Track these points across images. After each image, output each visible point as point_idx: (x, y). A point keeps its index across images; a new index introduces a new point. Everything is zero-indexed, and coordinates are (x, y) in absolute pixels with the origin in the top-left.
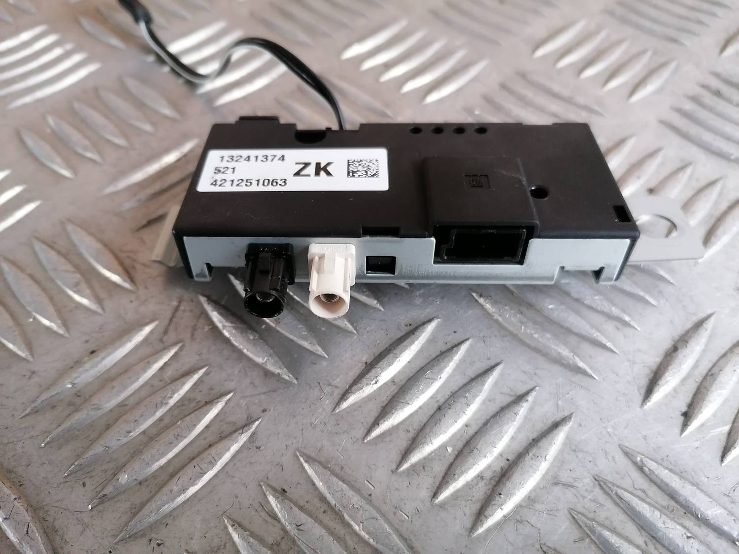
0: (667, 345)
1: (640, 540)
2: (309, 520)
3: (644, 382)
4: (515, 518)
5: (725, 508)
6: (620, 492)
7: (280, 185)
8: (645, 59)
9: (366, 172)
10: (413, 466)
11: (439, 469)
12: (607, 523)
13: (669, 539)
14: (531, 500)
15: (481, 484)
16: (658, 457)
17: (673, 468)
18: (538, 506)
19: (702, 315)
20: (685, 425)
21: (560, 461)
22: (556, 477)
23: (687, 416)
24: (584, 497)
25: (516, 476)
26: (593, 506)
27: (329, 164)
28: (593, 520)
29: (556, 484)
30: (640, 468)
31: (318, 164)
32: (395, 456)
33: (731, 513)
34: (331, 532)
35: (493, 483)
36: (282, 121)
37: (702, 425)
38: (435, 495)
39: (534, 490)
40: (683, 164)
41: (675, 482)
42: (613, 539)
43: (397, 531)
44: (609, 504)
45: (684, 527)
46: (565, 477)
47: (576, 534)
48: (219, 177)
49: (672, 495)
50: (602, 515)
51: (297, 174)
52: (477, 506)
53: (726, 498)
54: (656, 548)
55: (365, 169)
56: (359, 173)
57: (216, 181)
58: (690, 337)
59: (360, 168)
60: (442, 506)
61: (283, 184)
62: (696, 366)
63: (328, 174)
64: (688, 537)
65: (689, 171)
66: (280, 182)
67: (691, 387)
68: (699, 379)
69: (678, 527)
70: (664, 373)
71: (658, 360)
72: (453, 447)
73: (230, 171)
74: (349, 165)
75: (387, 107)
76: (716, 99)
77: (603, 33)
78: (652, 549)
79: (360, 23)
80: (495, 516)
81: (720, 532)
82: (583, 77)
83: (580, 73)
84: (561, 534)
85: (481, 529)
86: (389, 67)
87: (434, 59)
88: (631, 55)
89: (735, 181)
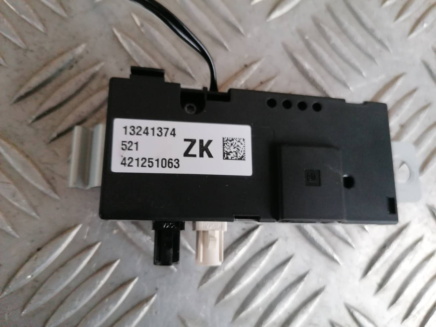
7: (175, 167)
9: (237, 154)
27: (210, 142)
29: (310, 324)
31: (201, 141)
36: (167, 79)
46: (315, 320)
48: (127, 154)
51: (186, 154)
55: (236, 150)
56: (232, 155)
57: (124, 159)
59: (232, 149)
61: (177, 165)
63: (210, 156)
65: (427, 111)
66: (174, 163)
71: (374, 252)
72: (263, 307)
73: (134, 147)
74: (224, 145)
75: (240, 21)
82: (384, 6)
83: (383, 2)
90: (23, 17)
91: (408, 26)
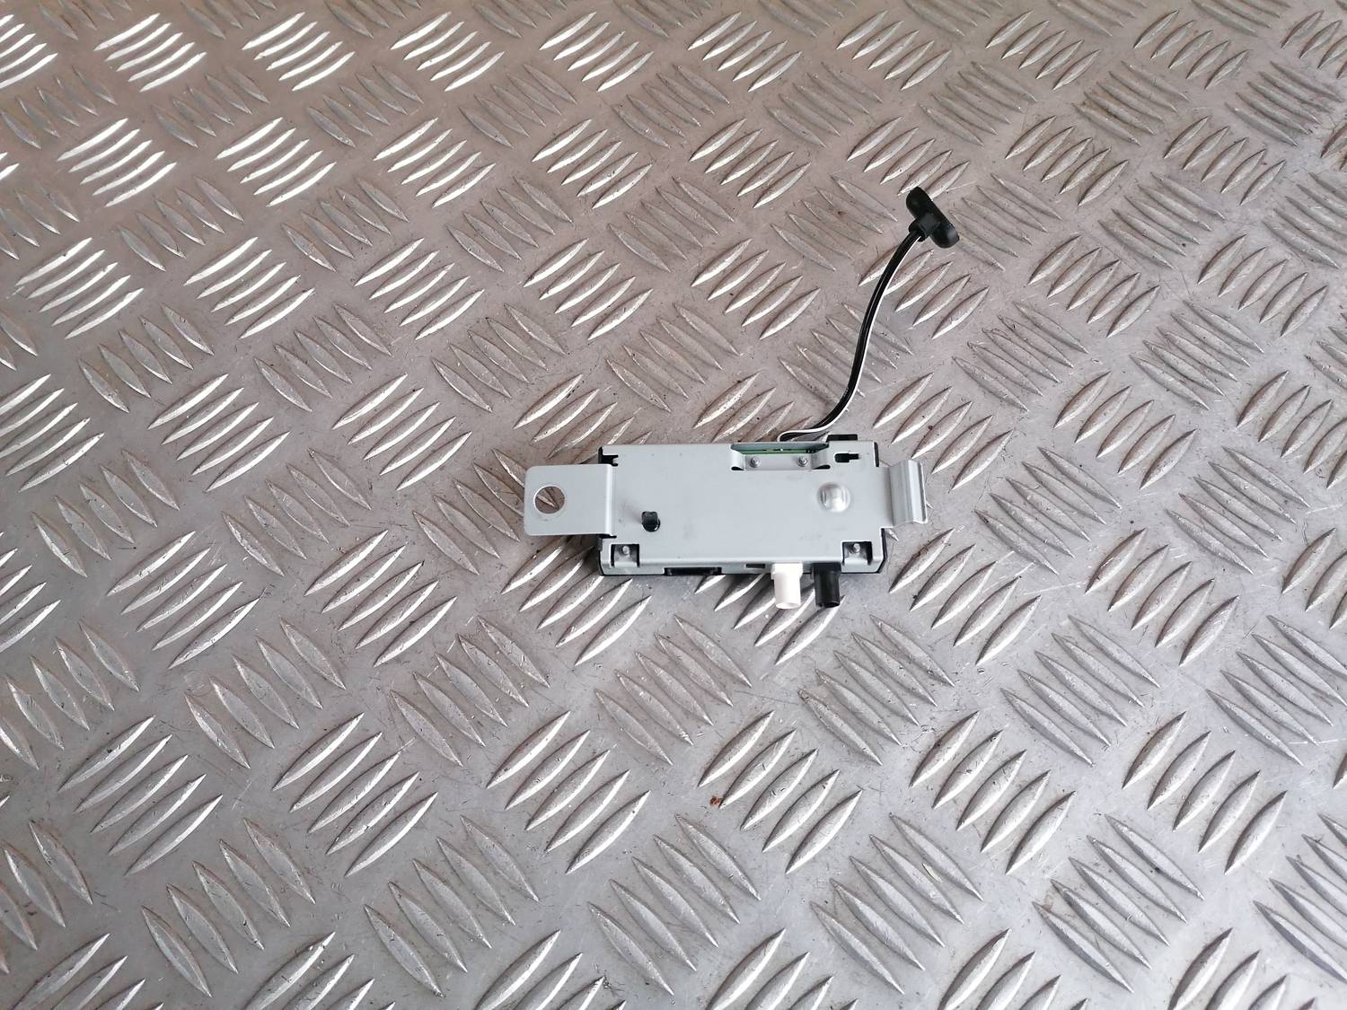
0: (915, 551)
1: (872, 668)
2: (685, 654)
4: (803, 655)
5: (927, 654)
6: (865, 642)
8: (958, 288)
10: (744, 625)
11: (760, 627)
12: (855, 659)
14: (812, 646)
15: (784, 636)
16: (893, 623)
17: (900, 630)
18: (816, 649)
19: (944, 530)
20: (914, 604)
21: (832, 623)
22: (829, 632)
23: (917, 598)
24: (843, 645)
25: (805, 632)
26: (849, 650)
28: (845, 657)
29: (829, 637)
30: (880, 629)
32: (734, 618)
33: (930, 656)
34: (696, 660)
35: (790, 636)
37: (925, 604)
38: (756, 641)
39: (815, 640)
40: (963, 403)
41: (899, 637)
42: (857, 668)
43: (734, 662)
44: (858, 649)
45: (899, 663)
46: (834, 633)
47: (836, 664)
49: (896, 645)
50: (852, 655)
52: (780, 648)
54: (881, 674)
58: (931, 547)
60: (760, 647)
62: (930, 566)
64: (900, 668)
65: (965, 410)
67: (925, 579)
68: (930, 575)
69: (896, 663)
70: (907, 571)
71: (906, 561)
72: (769, 614)
76: (1010, 334)
77: (928, 255)
78: (879, 673)
79: (709, 241)
80: (791, 653)
81: (920, 667)
82: (899, 309)
83: (898, 306)
84: (827, 663)
85: (782, 660)
86: (735, 296)
87: (773, 287)
88: (948, 283)
89: (1001, 418)
91: (933, 326)
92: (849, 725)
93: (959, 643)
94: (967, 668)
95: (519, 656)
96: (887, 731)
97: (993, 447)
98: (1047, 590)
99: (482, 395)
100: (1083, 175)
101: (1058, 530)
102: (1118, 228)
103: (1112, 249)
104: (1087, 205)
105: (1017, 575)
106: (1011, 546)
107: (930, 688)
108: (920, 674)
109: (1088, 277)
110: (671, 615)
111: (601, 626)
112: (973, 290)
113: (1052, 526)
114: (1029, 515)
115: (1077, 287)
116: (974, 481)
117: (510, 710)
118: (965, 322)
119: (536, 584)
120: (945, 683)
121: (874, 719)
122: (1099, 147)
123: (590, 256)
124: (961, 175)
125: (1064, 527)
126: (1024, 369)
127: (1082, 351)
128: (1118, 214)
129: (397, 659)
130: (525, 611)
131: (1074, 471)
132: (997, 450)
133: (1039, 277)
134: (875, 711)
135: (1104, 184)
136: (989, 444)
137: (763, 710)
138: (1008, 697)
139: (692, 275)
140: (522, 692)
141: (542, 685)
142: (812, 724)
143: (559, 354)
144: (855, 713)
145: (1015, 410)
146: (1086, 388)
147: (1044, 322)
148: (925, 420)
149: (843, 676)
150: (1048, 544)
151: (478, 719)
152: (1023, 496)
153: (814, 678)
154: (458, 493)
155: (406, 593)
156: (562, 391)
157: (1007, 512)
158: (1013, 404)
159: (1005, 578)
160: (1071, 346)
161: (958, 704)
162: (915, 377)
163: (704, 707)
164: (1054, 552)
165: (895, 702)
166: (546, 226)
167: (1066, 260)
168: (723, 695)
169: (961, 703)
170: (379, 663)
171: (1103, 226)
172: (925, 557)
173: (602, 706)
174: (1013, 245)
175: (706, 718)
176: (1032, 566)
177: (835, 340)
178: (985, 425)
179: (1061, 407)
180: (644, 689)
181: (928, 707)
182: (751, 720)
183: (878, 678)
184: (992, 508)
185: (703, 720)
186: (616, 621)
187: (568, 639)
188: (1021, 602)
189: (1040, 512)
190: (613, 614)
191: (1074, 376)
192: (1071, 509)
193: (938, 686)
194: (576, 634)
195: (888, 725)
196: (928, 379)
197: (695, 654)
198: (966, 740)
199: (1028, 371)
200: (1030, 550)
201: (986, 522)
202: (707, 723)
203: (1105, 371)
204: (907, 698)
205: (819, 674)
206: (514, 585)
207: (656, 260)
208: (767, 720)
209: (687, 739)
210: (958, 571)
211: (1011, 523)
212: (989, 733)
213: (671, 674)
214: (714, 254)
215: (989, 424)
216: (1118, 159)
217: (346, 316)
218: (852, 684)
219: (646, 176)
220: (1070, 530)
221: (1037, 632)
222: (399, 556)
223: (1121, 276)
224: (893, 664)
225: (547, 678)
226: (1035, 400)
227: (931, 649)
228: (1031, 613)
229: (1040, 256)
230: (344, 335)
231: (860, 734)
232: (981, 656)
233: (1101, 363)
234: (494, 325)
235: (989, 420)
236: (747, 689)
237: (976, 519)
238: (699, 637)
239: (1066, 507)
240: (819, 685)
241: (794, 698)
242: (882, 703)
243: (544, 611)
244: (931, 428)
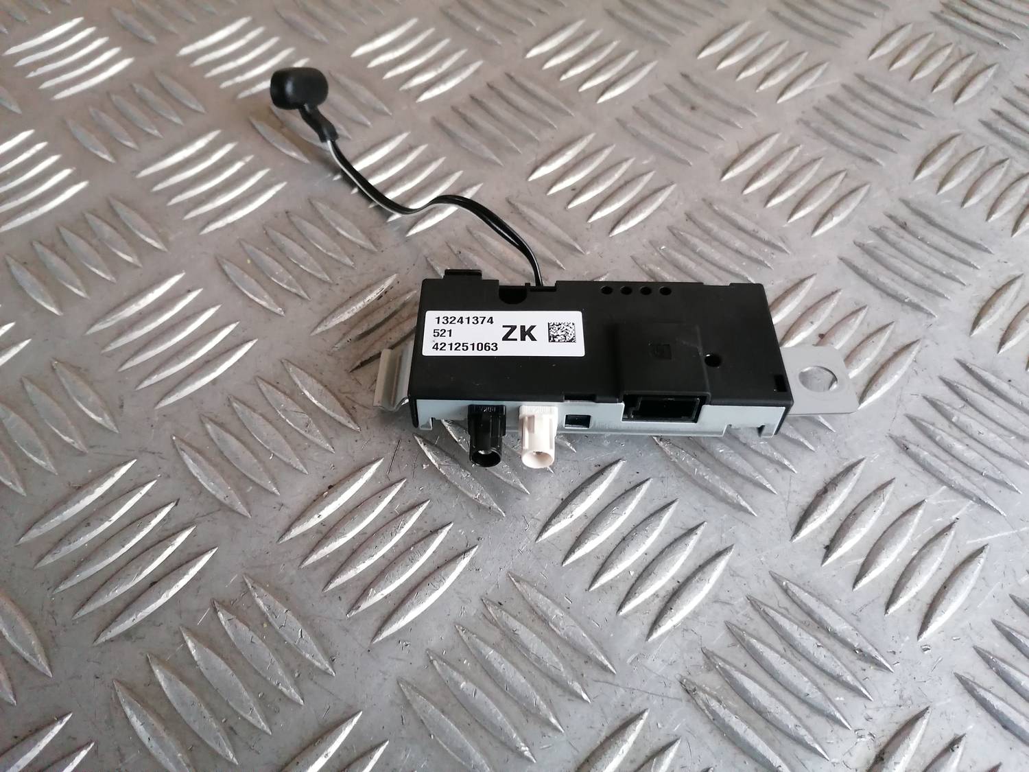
0: (819, 486)
1: (780, 647)
2: (522, 626)
3: (795, 519)
4: (684, 627)
5: (851, 625)
6: (767, 610)
7: (492, 349)
8: (836, 183)
9: (565, 337)
10: (603, 586)
11: (623, 588)
12: (754, 633)
13: (803, 647)
14: (695, 614)
15: (657, 600)
16: (801, 583)
17: (812, 591)
18: (701, 619)
19: (854, 460)
20: (826, 557)
21: (720, 583)
22: (716, 596)
23: (829, 549)
24: (738, 613)
25: (685, 595)
26: (746, 620)
27: (532, 327)
28: (742, 630)
29: (715, 602)
30: (786, 591)
31: (523, 327)
32: (588, 576)
33: (856, 629)
34: (539, 635)
35: (666, 600)
36: (484, 277)
37: (841, 557)
38: (620, 608)
39: (698, 606)
40: (858, 308)
41: (812, 603)
42: (759, 646)
43: (590, 636)
44: (757, 618)
45: (816, 638)
46: (724, 596)
47: (730, 641)
48: (439, 340)
49: (809, 613)
50: (751, 627)
51: (506, 338)
52: (652, 618)
53: (853, 616)
54: (793, 654)
55: (564, 333)
56: (559, 338)
57: (437, 344)
58: (840, 480)
59: (559, 332)
60: (625, 617)
61: (495, 348)
62: (841, 506)
63: (533, 339)
64: (818, 646)
65: (862, 315)
66: (492, 347)
67: (836, 524)
68: (843, 518)
69: (811, 638)
70: (813, 512)
71: (810, 500)
72: (635, 571)
73: (447, 334)
74: (549, 329)
75: (576, 239)
76: (902, 232)
77: (797, 150)
78: (789, 654)
79: (547, 134)
80: (667, 625)
81: (844, 643)
82: (769, 205)
83: (768, 201)
84: (718, 640)
85: (655, 635)
86: (577, 191)
87: (622, 182)
88: (823, 178)
89: (906, 325)
90: (330, 254)
91: (811, 223)
92: (755, 730)
93: (892, 610)
94: (908, 645)
95: (294, 629)
96: (808, 739)
97: (901, 358)
98: (995, 536)
99: (274, 297)
100: (954, 76)
101: (996, 459)
102: (1002, 126)
103: (999, 148)
104: (963, 104)
105: (954, 517)
106: (942, 481)
107: (860, 674)
108: (845, 653)
109: (978, 174)
110: (503, 572)
111: (409, 587)
112: (854, 184)
113: (988, 453)
114: (958, 440)
115: (969, 185)
116: (884, 399)
117: (277, 711)
118: (848, 219)
119: (325, 530)
120: (879, 665)
121: (790, 722)
122: (965, 51)
123: (411, 148)
124: (823, 74)
125: (1002, 455)
126: (924, 269)
127: (986, 250)
128: (999, 113)
129: (127, 635)
130: (307, 567)
131: (1004, 387)
132: (907, 361)
133: (925, 173)
134: (788, 708)
135: (978, 84)
136: (896, 354)
137: (632, 709)
138: (969, 687)
139: (529, 169)
140: (297, 683)
141: (325, 673)
142: (702, 728)
143: (371, 252)
144: (760, 712)
145: (921, 315)
146: (999, 292)
147: (939, 220)
148: (814, 327)
149: (740, 657)
150: (987, 476)
151: (231, 723)
152: (948, 417)
153: (702, 663)
154: (234, 412)
155: (149, 543)
156: (371, 292)
157: (931, 437)
158: (917, 307)
159: (941, 522)
160: (973, 245)
161: (901, 697)
162: (796, 278)
163: (550, 704)
164: (996, 487)
165: (815, 696)
166: (363, 118)
167: (951, 157)
168: (577, 687)
169: (905, 696)
170: (102, 639)
171: (987, 125)
172: (835, 493)
173: (408, 704)
174: (890, 141)
175: (553, 721)
176: (972, 506)
177: (697, 237)
178: (888, 332)
179: (974, 313)
180: (467, 677)
181: (860, 702)
182: (618, 723)
183: (789, 660)
184: (910, 432)
185: (549, 724)
186: (431, 579)
187: (364, 605)
188: (965, 554)
189: (971, 437)
190: (427, 570)
191: (983, 277)
192: (1007, 433)
193: (871, 670)
194: (376, 597)
195: (808, 729)
196: (812, 281)
197: (538, 626)
198: (918, 749)
199: (929, 272)
200: (967, 485)
201: (905, 449)
202: (555, 729)
203: (1017, 273)
204: (831, 688)
205: (708, 656)
206: (296, 532)
207: (489, 154)
208: (640, 724)
209: (527, 753)
210: (879, 512)
211: (936, 450)
212: (948, 739)
213: (505, 655)
214: (553, 148)
215: (893, 332)
216: (989, 62)
217: (121, 209)
218: (754, 669)
219: (477, 72)
220: (1010, 459)
221: (990, 593)
222: (147, 494)
223: (1014, 175)
224: (807, 641)
225: (332, 661)
226: (942, 304)
227: (855, 618)
228: (979, 567)
229: (922, 153)
230: (115, 229)
231: (770, 743)
232: (924, 626)
233: (1011, 264)
234: (295, 219)
235: (892, 327)
236: (609, 678)
237: (892, 447)
238: (543, 602)
239: (1002, 431)
240: (709, 670)
241: (675, 690)
242: (799, 698)
243: (334, 566)
244: (822, 336)
